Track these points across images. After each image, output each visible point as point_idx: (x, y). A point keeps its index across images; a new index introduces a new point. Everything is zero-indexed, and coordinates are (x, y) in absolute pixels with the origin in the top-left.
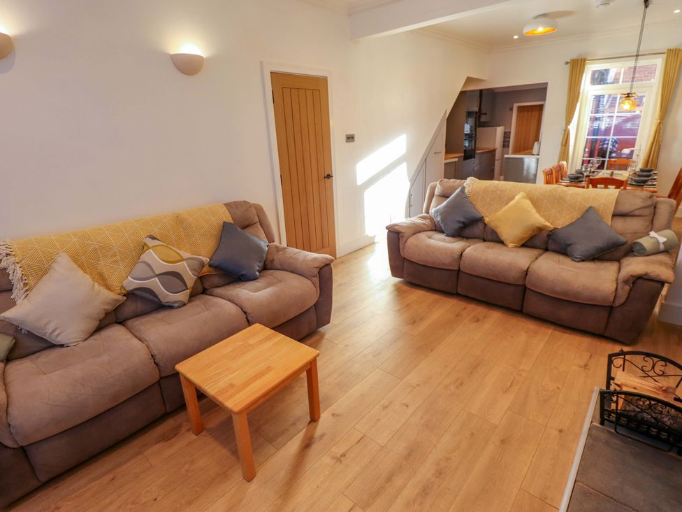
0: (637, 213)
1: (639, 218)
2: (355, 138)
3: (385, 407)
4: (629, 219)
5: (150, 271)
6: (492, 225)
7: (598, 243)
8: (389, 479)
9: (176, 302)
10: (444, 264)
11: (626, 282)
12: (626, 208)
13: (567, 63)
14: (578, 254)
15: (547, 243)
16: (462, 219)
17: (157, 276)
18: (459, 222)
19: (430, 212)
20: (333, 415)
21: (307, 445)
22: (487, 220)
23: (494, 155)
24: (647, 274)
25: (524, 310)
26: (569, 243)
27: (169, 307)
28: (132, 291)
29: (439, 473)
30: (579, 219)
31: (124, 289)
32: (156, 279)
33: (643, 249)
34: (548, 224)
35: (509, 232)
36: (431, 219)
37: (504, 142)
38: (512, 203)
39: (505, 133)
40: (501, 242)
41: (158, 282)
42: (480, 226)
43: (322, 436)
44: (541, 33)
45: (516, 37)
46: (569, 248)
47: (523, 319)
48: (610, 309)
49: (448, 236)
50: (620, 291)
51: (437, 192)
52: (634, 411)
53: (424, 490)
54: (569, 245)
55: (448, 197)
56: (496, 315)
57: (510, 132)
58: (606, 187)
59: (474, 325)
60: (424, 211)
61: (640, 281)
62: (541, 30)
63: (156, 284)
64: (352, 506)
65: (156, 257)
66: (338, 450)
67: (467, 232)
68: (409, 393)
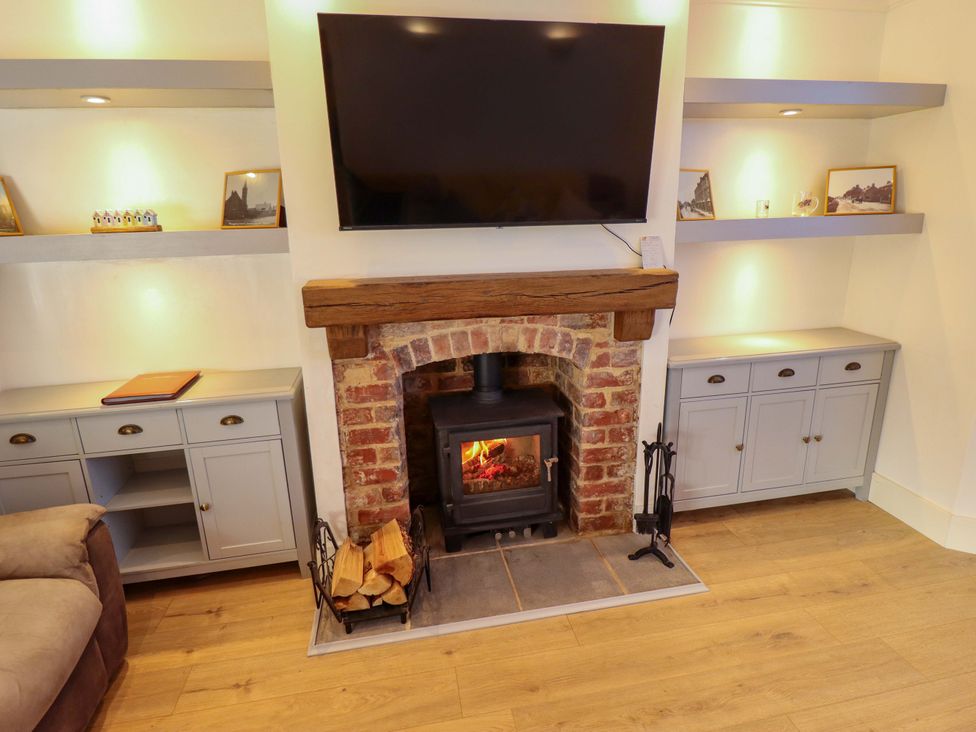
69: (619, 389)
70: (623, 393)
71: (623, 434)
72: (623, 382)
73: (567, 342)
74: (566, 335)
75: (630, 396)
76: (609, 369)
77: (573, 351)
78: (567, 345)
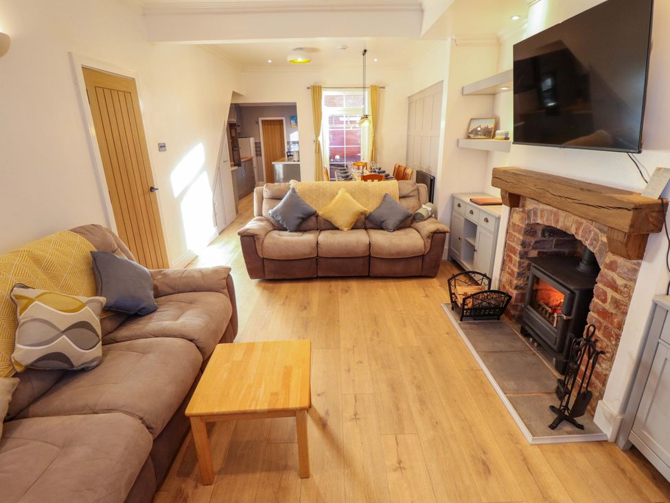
0: (411, 194)
1: (413, 198)
2: (167, 148)
3: (349, 371)
4: (408, 199)
5: (54, 330)
6: (327, 216)
7: (400, 217)
8: (398, 409)
9: (93, 361)
10: (305, 255)
11: (428, 237)
12: (405, 192)
13: (308, 88)
14: (391, 227)
15: (365, 224)
16: (301, 216)
17: (63, 332)
18: (299, 218)
19: (264, 213)
20: (319, 395)
21: (323, 425)
22: (320, 213)
23: (252, 164)
24: (438, 230)
25: (371, 275)
26: (382, 220)
27: (84, 370)
28: (32, 364)
29: (419, 388)
30: (381, 204)
31: (20, 365)
32: (64, 336)
33: (422, 216)
34: (366, 209)
35: (342, 220)
36: (268, 220)
37: (256, 151)
38: (337, 197)
39: (256, 143)
40: (337, 229)
41: (68, 340)
42: (313, 218)
43: (327, 413)
44: (300, 62)
45: (270, 61)
46: (383, 224)
47: (372, 281)
48: (423, 256)
49: (291, 231)
50: (426, 244)
51: (265, 195)
52: (479, 303)
53: (421, 401)
54: (383, 222)
55: (280, 199)
56: (354, 285)
57: (260, 143)
58: (373, 181)
59: (347, 295)
60: (255, 215)
61: (435, 235)
62: (300, 60)
63: (65, 344)
64: (394, 437)
65: (53, 309)
66: (349, 413)
67: (304, 226)
68: (353, 353)
69: (618, 296)
70: (619, 301)
71: (612, 336)
72: (621, 292)
73: (595, 240)
74: (596, 234)
75: (623, 307)
76: (616, 276)
77: (597, 249)
78: (594, 242)
